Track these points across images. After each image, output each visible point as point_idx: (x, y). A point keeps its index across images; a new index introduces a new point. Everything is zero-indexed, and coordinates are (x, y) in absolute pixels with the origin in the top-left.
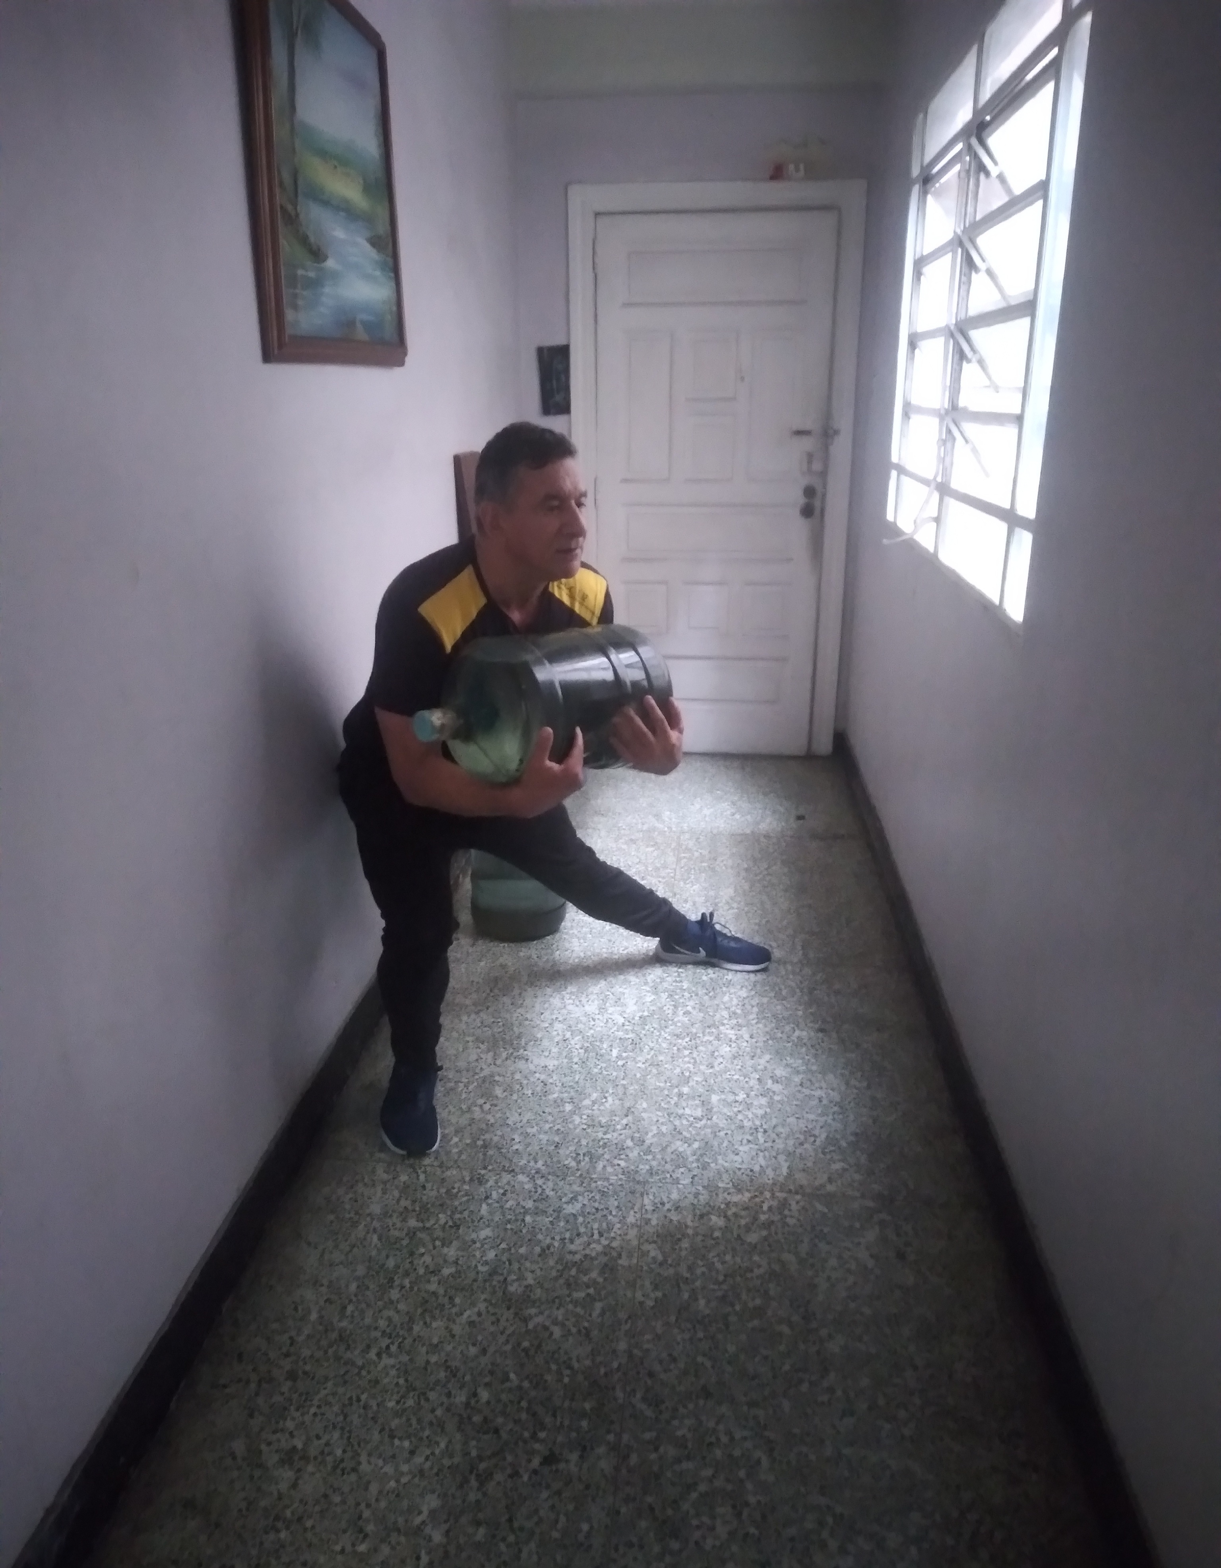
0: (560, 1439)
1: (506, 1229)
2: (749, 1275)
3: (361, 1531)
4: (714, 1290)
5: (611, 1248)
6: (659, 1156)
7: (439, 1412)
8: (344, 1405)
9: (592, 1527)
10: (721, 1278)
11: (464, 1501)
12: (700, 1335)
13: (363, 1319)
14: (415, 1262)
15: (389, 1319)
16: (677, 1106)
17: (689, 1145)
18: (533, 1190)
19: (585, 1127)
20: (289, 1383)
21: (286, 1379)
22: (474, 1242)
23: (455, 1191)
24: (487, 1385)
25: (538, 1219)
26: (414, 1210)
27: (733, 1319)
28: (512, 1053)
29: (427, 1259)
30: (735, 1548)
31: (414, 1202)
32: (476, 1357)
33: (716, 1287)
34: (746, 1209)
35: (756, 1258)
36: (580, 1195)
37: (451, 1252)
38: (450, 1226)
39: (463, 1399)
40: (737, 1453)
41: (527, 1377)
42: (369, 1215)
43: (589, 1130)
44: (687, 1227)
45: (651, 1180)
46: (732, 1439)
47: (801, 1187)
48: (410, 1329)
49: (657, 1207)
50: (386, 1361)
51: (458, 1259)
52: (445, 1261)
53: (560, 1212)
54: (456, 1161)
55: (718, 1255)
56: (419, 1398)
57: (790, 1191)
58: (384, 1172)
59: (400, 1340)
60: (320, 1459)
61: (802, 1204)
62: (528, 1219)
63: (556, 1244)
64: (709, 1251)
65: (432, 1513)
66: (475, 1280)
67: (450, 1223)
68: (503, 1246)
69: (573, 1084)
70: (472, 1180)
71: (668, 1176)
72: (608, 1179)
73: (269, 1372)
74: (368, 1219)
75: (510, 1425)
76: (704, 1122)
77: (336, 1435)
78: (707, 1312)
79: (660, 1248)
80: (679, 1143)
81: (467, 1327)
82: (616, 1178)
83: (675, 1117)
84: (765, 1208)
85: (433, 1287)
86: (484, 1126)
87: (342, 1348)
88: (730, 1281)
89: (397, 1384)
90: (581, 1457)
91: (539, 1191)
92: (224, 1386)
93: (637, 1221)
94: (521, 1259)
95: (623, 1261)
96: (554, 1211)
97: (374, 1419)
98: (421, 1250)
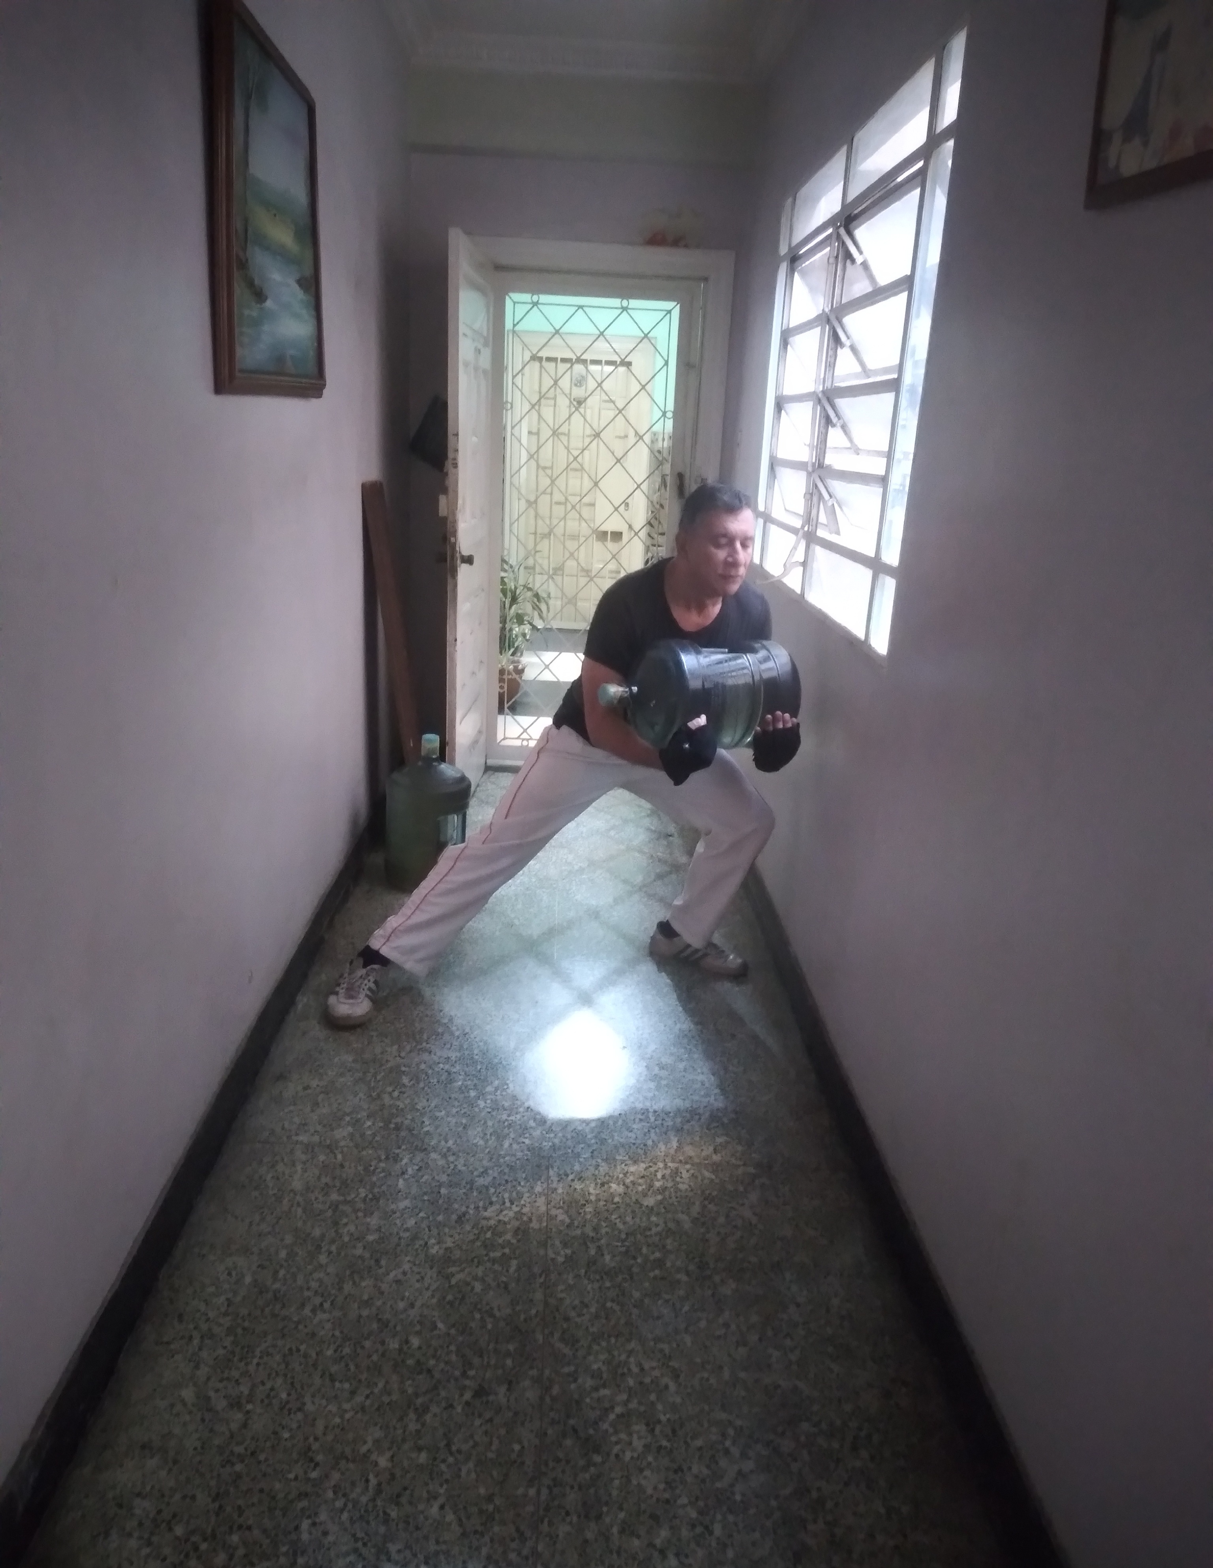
0: (488, 1375)
1: (423, 1200)
2: (648, 1233)
3: (311, 1460)
4: (617, 1246)
5: (522, 1214)
6: (560, 1135)
7: (375, 1358)
8: (284, 1356)
9: (523, 1447)
10: (623, 1236)
11: (404, 1432)
12: (608, 1284)
13: (295, 1281)
14: (340, 1231)
15: (320, 1281)
18: (446, 1166)
19: (489, 1110)
20: (231, 1338)
21: (227, 1335)
22: (394, 1212)
24: (418, 1333)
25: (453, 1191)
26: (335, 1186)
27: (635, 1270)
28: (416, 1046)
29: (352, 1228)
30: (650, 1459)
31: (334, 1178)
32: (405, 1310)
33: (619, 1244)
34: (643, 1177)
35: (654, 1219)
36: (490, 1169)
37: (374, 1221)
38: (371, 1200)
39: (397, 1346)
40: (647, 1380)
41: (454, 1326)
42: (292, 1191)
43: (494, 1113)
44: (590, 1194)
45: (554, 1155)
46: (642, 1369)
47: (691, 1158)
48: (340, 1289)
49: (562, 1178)
50: (321, 1316)
51: (380, 1227)
52: (368, 1229)
53: (473, 1184)
54: (370, 1143)
55: (620, 1217)
56: (355, 1345)
57: (681, 1161)
58: (303, 1153)
59: (332, 1298)
60: (266, 1401)
61: (692, 1171)
62: (443, 1191)
63: (471, 1212)
64: (612, 1214)
65: (377, 1442)
66: (398, 1245)
67: (370, 1196)
68: (422, 1214)
69: (474, 1073)
70: (387, 1158)
71: (570, 1151)
72: (514, 1155)
73: (210, 1330)
74: (292, 1195)
75: (442, 1365)
77: (280, 1381)
78: (613, 1264)
79: (567, 1212)
81: (394, 1285)
82: (522, 1154)
84: (659, 1175)
85: (359, 1251)
86: (394, 1111)
87: (278, 1306)
88: (631, 1239)
89: (333, 1335)
90: (509, 1390)
91: (452, 1166)
92: (168, 1343)
93: (544, 1190)
94: (439, 1225)
95: (535, 1225)
96: (467, 1183)
97: (315, 1366)
98: (345, 1220)
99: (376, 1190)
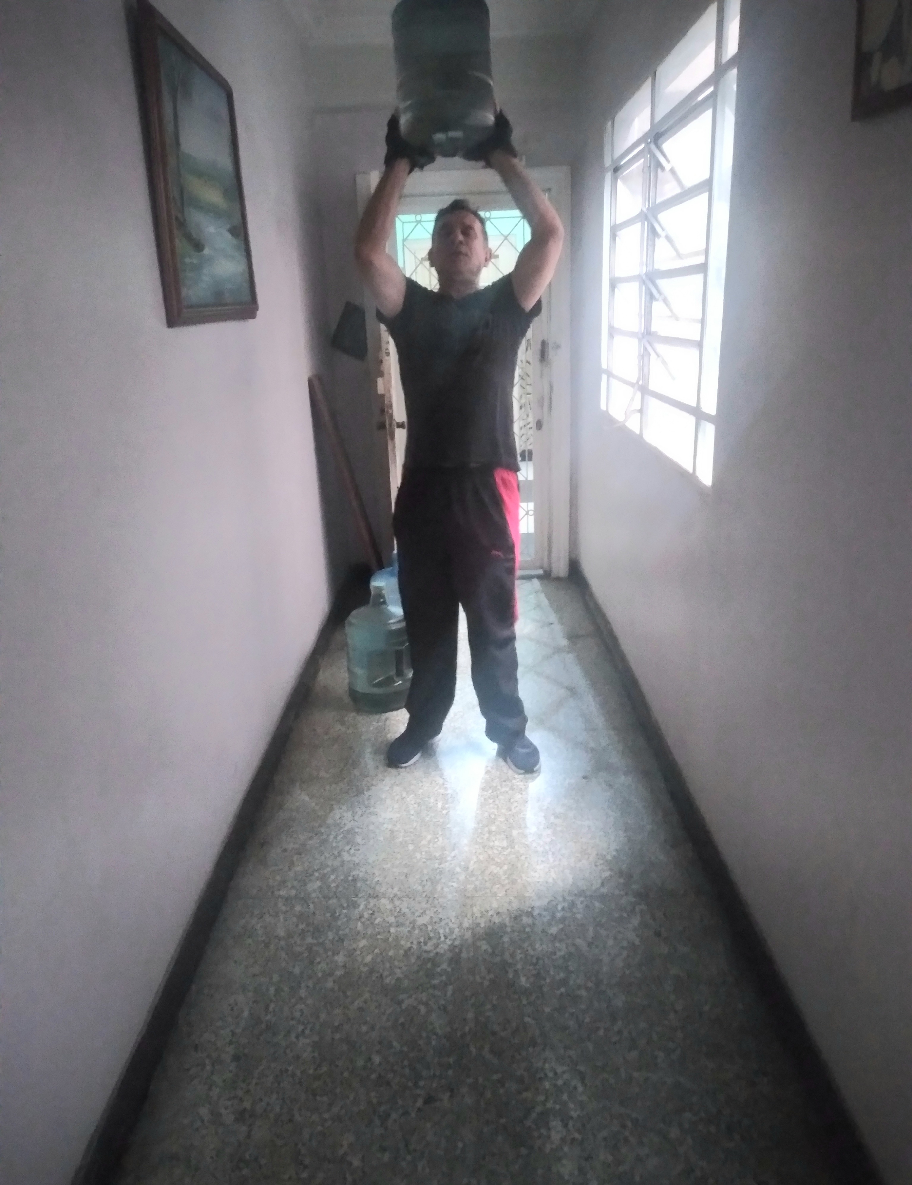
0: (434, 1085)
1: (377, 939)
2: (554, 957)
3: (301, 1163)
4: (530, 970)
5: (455, 946)
6: (480, 878)
7: (346, 1074)
8: (277, 1076)
9: (465, 1145)
10: (534, 961)
11: (372, 1135)
13: (282, 1013)
14: (315, 969)
15: (302, 1011)
16: (489, 840)
17: (501, 868)
18: (393, 909)
19: (425, 860)
22: (355, 950)
23: (337, 914)
24: (378, 1052)
25: (400, 929)
26: (309, 931)
27: (546, 989)
28: (365, 811)
29: (323, 966)
30: (566, 1149)
31: (309, 925)
32: (367, 1033)
33: (531, 968)
34: (546, 910)
35: (557, 945)
36: (427, 910)
37: (340, 959)
38: (337, 941)
39: (363, 1064)
40: (560, 1082)
41: (406, 1044)
42: (276, 937)
43: (428, 863)
44: (506, 926)
45: (477, 895)
46: (556, 1073)
47: (584, 891)
48: (318, 1017)
49: (484, 914)
50: (303, 1041)
51: (346, 963)
52: (336, 966)
53: (415, 923)
54: (335, 893)
55: (531, 945)
56: (330, 1064)
57: (576, 895)
58: (284, 905)
59: (312, 1025)
60: (264, 1115)
61: (585, 903)
62: (392, 930)
63: (415, 947)
64: (524, 943)
65: (351, 1146)
66: (360, 978)
67: (336, 938)
68: (377, 951)
69: (411, 830)
70: (348, 906)
71: (488, 891)
72: (446, 897)
73: (219, 1056)
74: (277, 941)
75: (398, 1078)
76: (509, 850)
77: (274, 1097)
78: (528, 985)
79: (489, 943)
80: (493, 867)
81: (358, 1012)
82: (452, 895)
83: (489, 849)
85: (330, 984)
86: (352, 866)
87: (270, 1035)
88: (541, 962)
89: (314, 1057)
90: (451, 1096)
91: (398, 909)
92: (188, 1070)
93: (470, 925)
94: (391, 959)
95: (464, 955)
96: (410, 923)
97: (300, 1083)
98: (318, 960)
99: (341, 933)
